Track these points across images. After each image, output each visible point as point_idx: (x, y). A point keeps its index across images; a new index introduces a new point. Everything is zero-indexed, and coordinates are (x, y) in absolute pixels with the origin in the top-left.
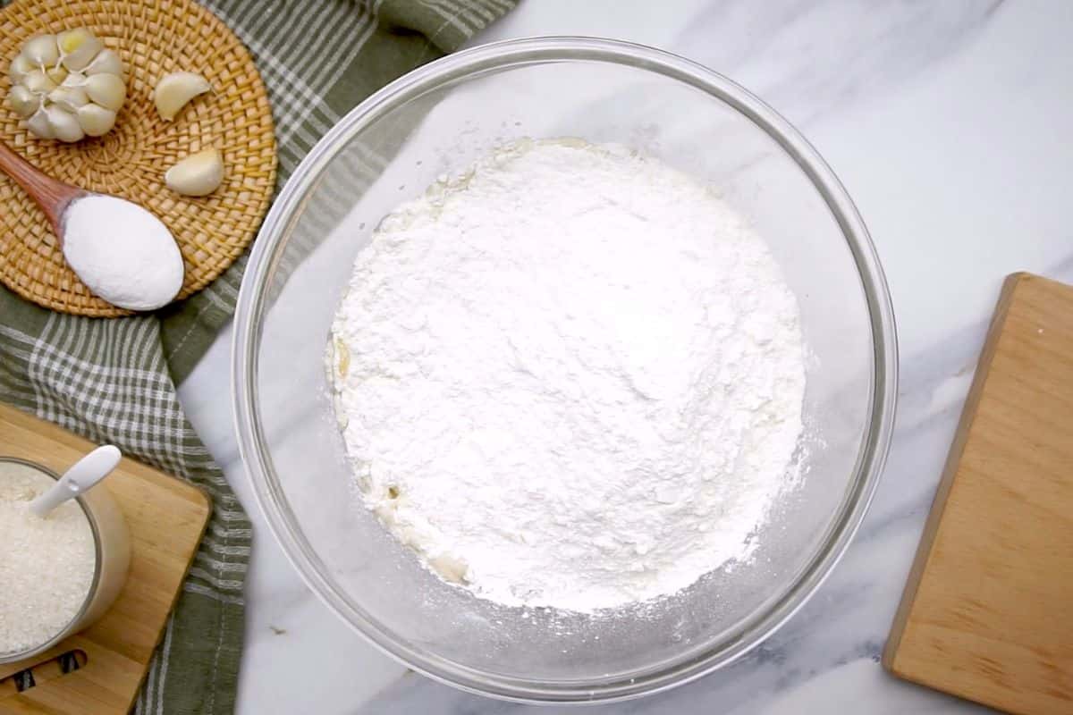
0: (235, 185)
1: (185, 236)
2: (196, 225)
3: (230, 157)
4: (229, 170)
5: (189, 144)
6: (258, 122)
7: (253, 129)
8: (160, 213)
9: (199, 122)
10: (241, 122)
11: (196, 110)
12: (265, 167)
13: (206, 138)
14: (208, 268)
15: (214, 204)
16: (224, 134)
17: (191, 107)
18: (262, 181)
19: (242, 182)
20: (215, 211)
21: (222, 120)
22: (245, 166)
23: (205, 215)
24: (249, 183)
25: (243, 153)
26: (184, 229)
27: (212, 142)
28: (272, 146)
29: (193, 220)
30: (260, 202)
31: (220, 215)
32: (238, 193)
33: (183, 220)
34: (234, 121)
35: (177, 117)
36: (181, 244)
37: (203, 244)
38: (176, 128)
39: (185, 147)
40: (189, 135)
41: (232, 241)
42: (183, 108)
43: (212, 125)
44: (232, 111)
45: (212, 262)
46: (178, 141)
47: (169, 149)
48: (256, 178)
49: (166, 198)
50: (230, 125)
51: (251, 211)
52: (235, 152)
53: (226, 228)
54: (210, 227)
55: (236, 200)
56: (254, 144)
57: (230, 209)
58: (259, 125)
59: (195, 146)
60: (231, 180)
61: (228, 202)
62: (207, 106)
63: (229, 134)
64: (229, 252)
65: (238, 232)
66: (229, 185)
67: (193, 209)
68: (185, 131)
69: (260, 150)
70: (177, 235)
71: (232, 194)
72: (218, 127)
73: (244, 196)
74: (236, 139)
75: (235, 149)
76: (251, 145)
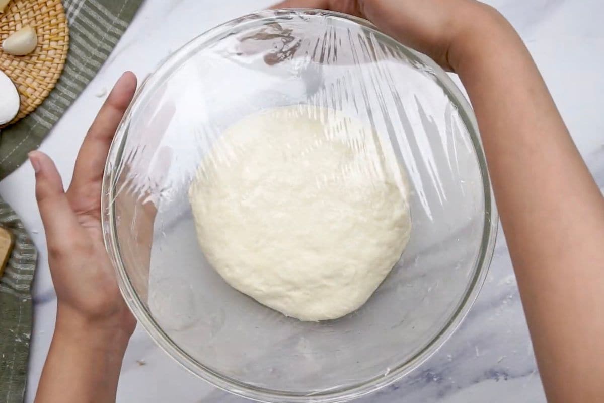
0: (45, 47)
1: (19, 80)
2: (25, 73)
3: (40, 30)
4: (40, 39)
5: (15, 26)
6: (54, 8)
7: (52, 13)
8: (3, 68)
9: (19, 13)
10: (44, 9)
11: (16, 6)
12: (62, 34)
13: (25, 21)
14: (35, 97)
15: (34, 59)
16: (35, 18)
17: (12, 4)
18: (61, 43)
19: (49, 45)
20: (35, 64)
21: (33, 10)
22: (50, 35)
23: (30, 66)
24: (53, 44)
25: (48, 27)
26: (18, 77)
27: (29, 23)
28: (64, 22)
29: (23, 70)
30: (61, 55)
31: (39, 66)
32: (48, 51)
33: (17, 71)
34: (40, 9)
35: (5, 11)
36: (17, 86)
37: (31, 84)
38: (6, 17)
39: (13, 28)
40: (14, 21)
41: (47, 80)
42: (8, 5)
43: (27, 13)
44: (38, 4)
45: (37, 94)
46: (8, 25)
47: (4, 30)
48: (57, 41)
49: (6, 59)
50: (38, 12)
51: (56, 61)
52: (43, 27)
53: (43, 73)
54: (34, 73)
55: (47, 56)
56: (54, 21)
57: (44, 61)
58: (55, 10)
59: (19, 26)
60: (42, 44)
61: (42, 57)
62: (23, 2)
63: (39, 17)
64: (47, 86)
65: (50, 74)
66: (42, 47)
67: (22, 64)
68: (12, 19)
69: (58, 24)
70: (14, 81)
71: (44, 52)
72: (31, 14)
73: (51, 53)
74: (42, 19)
75: (43, 25)
76: (52, 22)
